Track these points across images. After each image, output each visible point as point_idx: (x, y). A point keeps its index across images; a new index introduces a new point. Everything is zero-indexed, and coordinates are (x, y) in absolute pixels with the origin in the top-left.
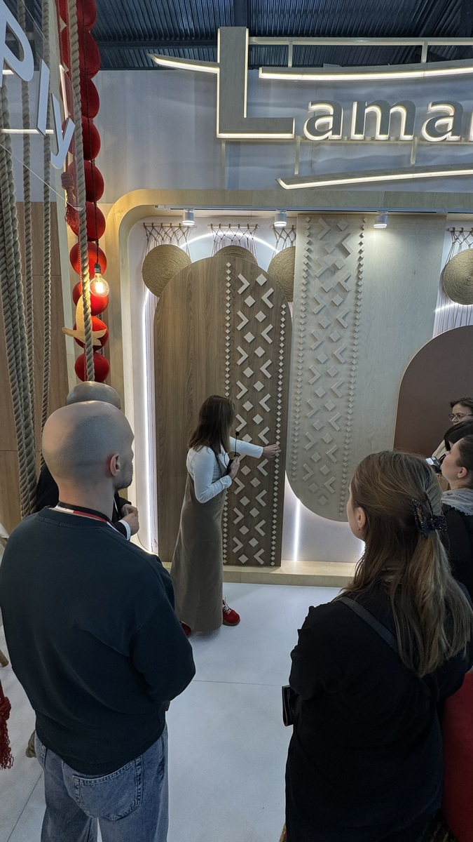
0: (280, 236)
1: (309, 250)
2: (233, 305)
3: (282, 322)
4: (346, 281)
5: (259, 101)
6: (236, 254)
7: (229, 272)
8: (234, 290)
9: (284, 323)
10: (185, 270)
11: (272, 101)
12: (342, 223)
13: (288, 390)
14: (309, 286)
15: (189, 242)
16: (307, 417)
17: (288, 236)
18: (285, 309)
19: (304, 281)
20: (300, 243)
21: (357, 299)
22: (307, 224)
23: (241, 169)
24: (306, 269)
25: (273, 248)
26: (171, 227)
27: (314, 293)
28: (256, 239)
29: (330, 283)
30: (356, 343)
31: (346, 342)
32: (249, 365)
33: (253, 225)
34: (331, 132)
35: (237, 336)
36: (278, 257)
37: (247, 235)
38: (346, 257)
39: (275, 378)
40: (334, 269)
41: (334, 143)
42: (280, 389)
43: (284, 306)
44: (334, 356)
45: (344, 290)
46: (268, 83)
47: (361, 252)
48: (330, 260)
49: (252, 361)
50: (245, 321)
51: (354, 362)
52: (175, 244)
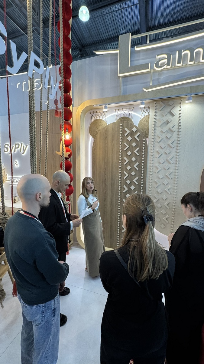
0: (143, 111)
1: (155, 115)
2: (123, 141)
3: (143, 146)
4: (173, 127)
5: (135, 59)
6: (125, 120)
7: (121, 127)
8: (123, 134)
9: (144, 147)
10: (104, 128)
11: (141, 58)
12: (171, 102)
13: (146, 175)
14: (156, 131)
15: (107, 117)
16: (155, 187)
17: (147, 110)
18: (144, 141)
19: (153, 129)
20: (152, 113)
21: (178, 135)
22: (155, 105)
23: (128, 86)
24: (154, 123)
25: (140, 116)
26: (100, 112)
27: (158, 133)
28: (133, 113)
29: (166, 128)
30: (178, 154)
31: (173, 154)
32: (129, 165)
33: (132, 108)
34: (166, 65)
35: (124, 153)
36: (142, 119)
37: (130, 112)
38: (173, 117)
39: (140, 170)
40: (167, 122)
41: (168, 69)
42: (142, 175)
43: (144, 140)
44: (167, 160)
45: (172, 131)
46: (139, 51)
47: (180, 114)
48: (165, 119)
49: (130, 163)
50: (128, 146)
51: (177, 163)
52: (101, 118)
